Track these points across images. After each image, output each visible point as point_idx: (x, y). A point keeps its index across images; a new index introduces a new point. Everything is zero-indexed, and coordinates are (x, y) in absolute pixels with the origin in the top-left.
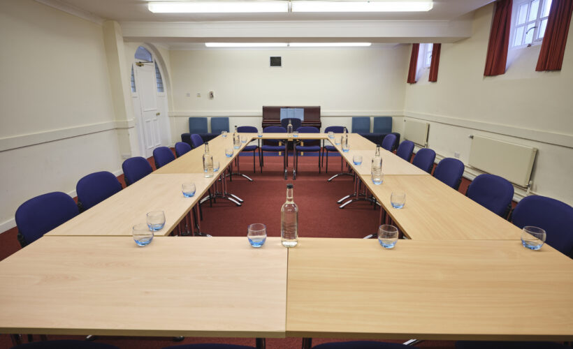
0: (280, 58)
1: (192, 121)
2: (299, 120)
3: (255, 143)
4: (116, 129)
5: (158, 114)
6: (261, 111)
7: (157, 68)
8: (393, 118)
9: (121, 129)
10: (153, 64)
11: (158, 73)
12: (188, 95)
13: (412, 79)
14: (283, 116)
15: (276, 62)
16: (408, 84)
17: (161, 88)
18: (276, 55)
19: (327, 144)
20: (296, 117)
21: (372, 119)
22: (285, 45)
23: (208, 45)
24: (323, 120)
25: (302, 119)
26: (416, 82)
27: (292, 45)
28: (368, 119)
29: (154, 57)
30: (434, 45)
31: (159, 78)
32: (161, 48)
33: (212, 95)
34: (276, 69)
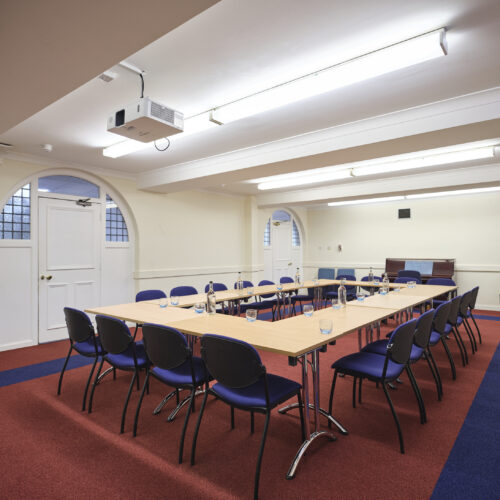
0: (409, 210)
5: (290, 264)
6: (384, 264)
7: (295, 226)
10: (291, 222)
11: (295, 230)
12: (320, 248)
14: (408, 268)
15: (404, 214)
17: (298, 243)
18: (404, 207)
22: (402, 197)
23: (330, 204)
27: (409, 197)
29: (293, 217)
31: (297, 234)
33: (340, 248)
34: (405, 221)
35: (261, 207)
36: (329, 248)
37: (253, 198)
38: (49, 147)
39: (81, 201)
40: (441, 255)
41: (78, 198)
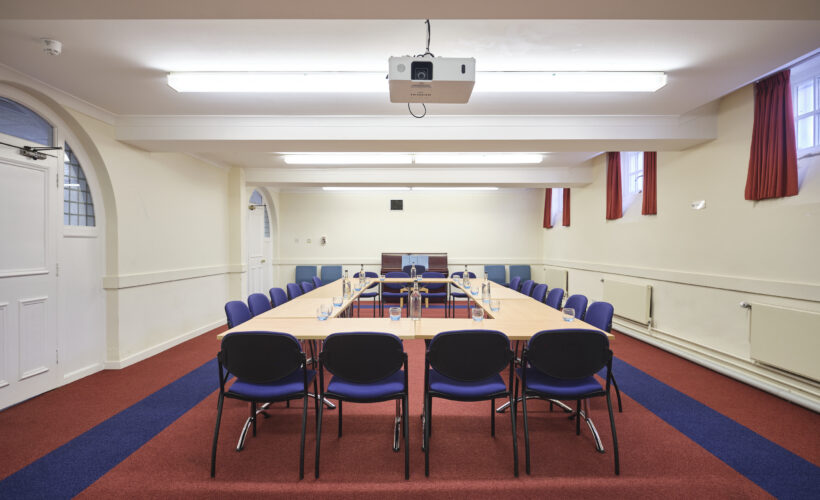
0: (401, 202)
1: (300, 270)
2: (423, 268)
3: (375, 290)
4: (229, 273)
5: (263, 261)
6: (380, 258)
7: (266, 212)
8: (532, 267)
9: (234, 273)
10: (263, 208)
11: (266, 217)
12: (297, 241)
13: (547, 224)
14: (405, 263)
15: (397, 205)
16: (545, 229)
17: (267, 233)
18: (397, 198)
19: (454, 290)
20: (420, 264)
21: (507, 268)
22: (407, 189)
23: (325, 188)
24: (449, 268)
25: (427, 267)
26: (551, 227)
27: (413, 189)
28: (502, 267)
29: (265, 201)
30: (565, 190)
31: (267, 222)
32: (274, 192)
33: (324, 241)
34: (397, 212)
35: (249, 184)
36: (309, 241)
37: (242, 171)
38: (57, 47)
39: (27, 148)
40: (435, 249)
41: (23, 143)
